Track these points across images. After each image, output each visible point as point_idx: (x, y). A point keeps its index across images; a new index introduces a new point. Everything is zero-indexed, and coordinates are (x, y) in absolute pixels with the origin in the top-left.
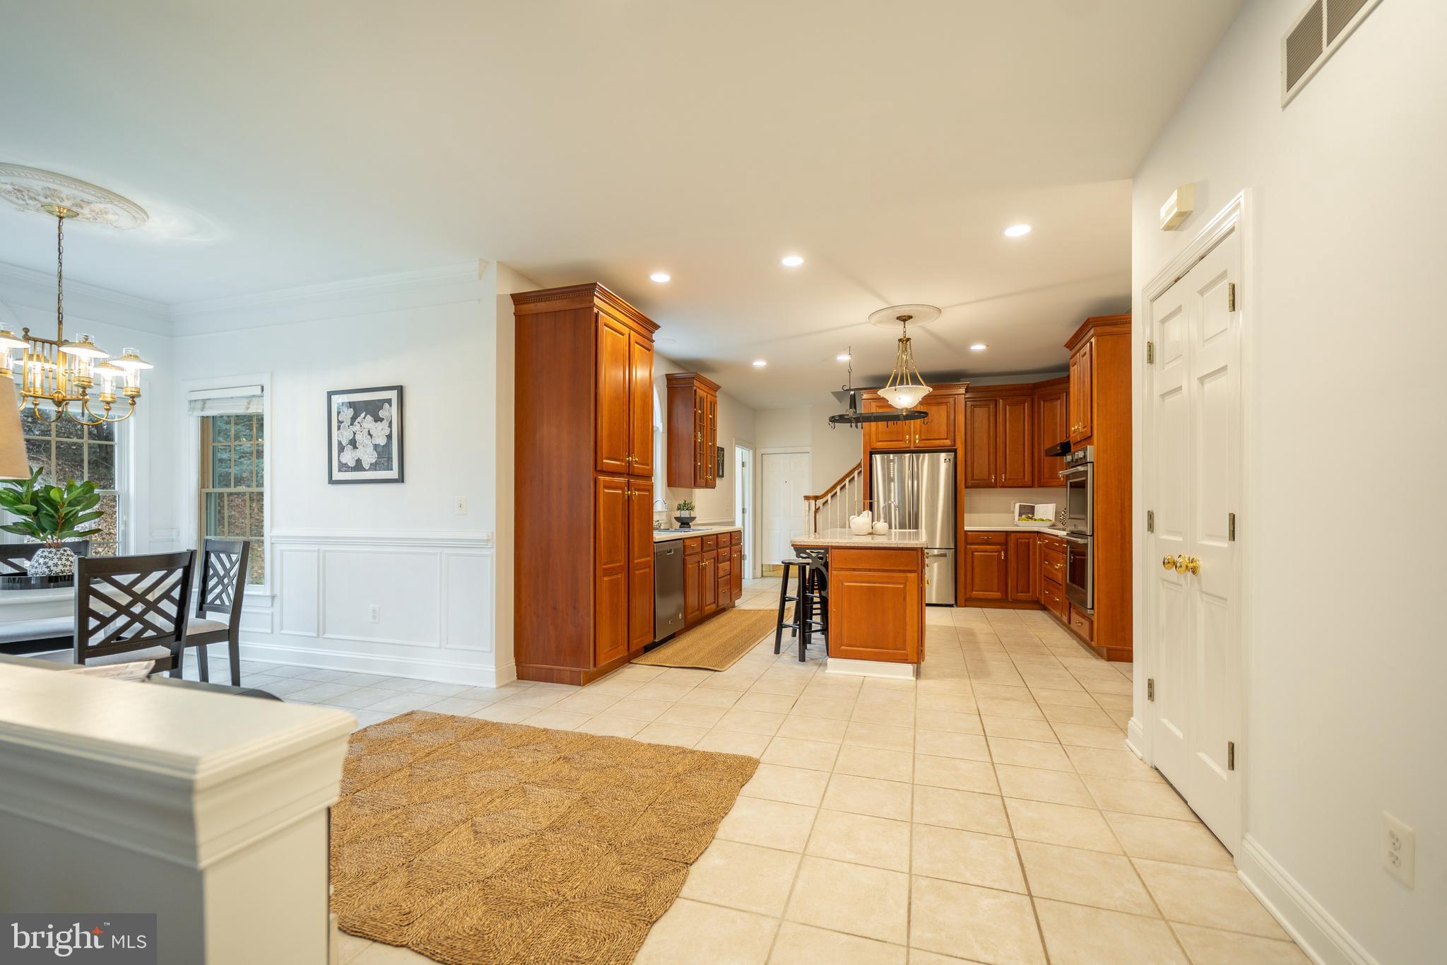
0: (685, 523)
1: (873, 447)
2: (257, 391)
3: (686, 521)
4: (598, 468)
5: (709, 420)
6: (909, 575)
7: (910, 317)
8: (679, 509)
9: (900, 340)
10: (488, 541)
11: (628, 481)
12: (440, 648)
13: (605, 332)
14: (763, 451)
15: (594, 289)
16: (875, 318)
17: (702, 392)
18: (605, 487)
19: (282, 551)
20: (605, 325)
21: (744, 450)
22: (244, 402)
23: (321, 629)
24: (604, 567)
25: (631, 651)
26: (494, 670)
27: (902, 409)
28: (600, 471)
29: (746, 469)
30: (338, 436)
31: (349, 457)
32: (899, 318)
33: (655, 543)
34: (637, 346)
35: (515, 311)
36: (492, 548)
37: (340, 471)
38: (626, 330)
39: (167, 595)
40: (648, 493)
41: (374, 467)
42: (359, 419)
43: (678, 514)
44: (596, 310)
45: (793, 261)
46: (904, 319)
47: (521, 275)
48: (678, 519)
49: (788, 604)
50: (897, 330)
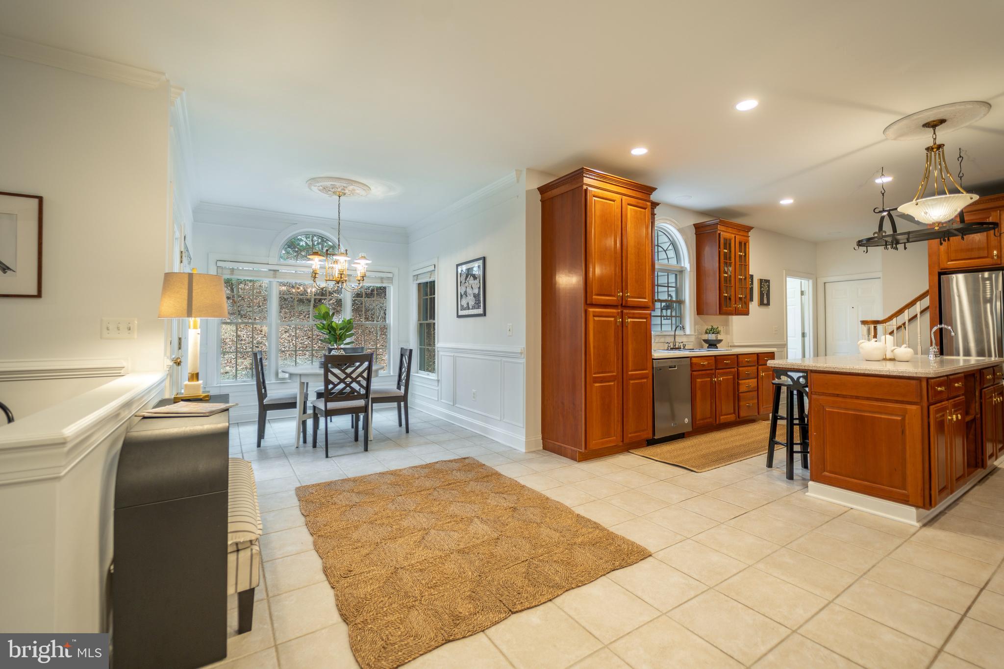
0: (712, 344)
1: (942, 266)
2: (432, 268)
3: (715, 343)
4: (588, 302)
5: (737, 259)
6: (908, 407)
7: (942, 121)
8: (706, 333)
9: (927, 149)
10: (521, 353)
11: (622, 312)
12: (501, 420)
13: (593, 201)
14: (825, 280)
15: (583, 172)
16: (890, 132)
17: (725, 234)
18: (594, 316)
19: (441, 355)
20: (594, 196)
21: (803, 281)
22: (429, 275)
23: (455, 402)
24: (594, 376)
25: (624, 442)
26: (525, 440)
27: (934, 224)
28: (590, 304)
29: (805, 297)
30: (461, 290)
31: (464, 302)
32: (927, 125)
33: (653, 359)
34: (629, 207)
35: (541, 198)
36: (524, 358)
37: (461, 310)
38: (617, 197)
39: (360, 375)
40: (645, 320)
41: (474, 308)
42: (468, 279)
43: (706, 337)
44: (585, 187)
45: (747, 105)
46: (933, 125)
47: (544, 173)
48: (706, 341)
49: (779, 422)
50: (926, 138)
